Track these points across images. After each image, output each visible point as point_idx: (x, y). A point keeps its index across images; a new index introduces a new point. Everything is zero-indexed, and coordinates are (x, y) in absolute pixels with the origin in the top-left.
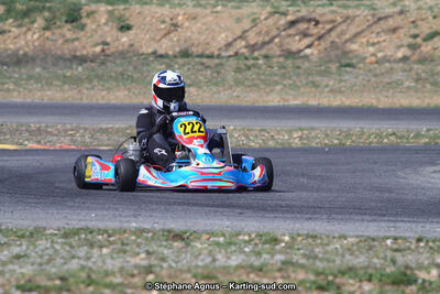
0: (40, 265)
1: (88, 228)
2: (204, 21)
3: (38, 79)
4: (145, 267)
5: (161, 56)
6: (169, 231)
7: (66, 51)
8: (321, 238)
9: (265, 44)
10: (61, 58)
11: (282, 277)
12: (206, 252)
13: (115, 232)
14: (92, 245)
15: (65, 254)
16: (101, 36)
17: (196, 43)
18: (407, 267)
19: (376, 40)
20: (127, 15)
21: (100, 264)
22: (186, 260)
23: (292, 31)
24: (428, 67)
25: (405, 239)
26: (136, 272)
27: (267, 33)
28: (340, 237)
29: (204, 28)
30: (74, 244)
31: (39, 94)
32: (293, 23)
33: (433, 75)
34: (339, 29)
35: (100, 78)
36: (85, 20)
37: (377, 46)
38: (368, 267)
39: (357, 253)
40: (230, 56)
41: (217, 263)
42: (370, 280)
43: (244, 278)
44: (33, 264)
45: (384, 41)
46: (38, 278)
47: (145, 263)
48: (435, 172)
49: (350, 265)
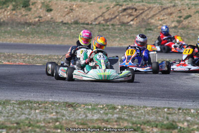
0: (8, 117)
1: (30, 101)
2: (85, 8)
3: (9, 33)
4: (55, 119)
5: (65, 23)
6: (66, 103)
7: (22, 20)
8: (135, 107)
9: (112, 19)
10: (19, 23)
11: (117, 125)
12: (82, 113)
13: (42, 103)
14: (31, 109)
15: (19, 112)
16: (38, 14)
17: (81, 18)
18: (174, 121)
19: (162, 18)
20: (50, 4)
21: (35, 117)
22: (74, 116)
23: (125, 13)
24: (186, 31)
25: (173, 109)
26: (51, 121)
27: (113, 14)
28: (144, 107)
29: (85, 11)
30: (23, 108)
31: (9, 39)
32: (125, 10)
33: (188, 35)
34: (146, 13)
35: (37, 32)
36: (31, 6)
37: (163, 21)
38: (156, 121)
39: (151, 114)
40: (96, 24)
41: (88, 118)
42: (156, 127)
43: (100, 125)
44: (4, 117)
45: (166, 19)
46: (6, 123)
47: (55, 117)
48: (187, 78)
49: (148, 120)
